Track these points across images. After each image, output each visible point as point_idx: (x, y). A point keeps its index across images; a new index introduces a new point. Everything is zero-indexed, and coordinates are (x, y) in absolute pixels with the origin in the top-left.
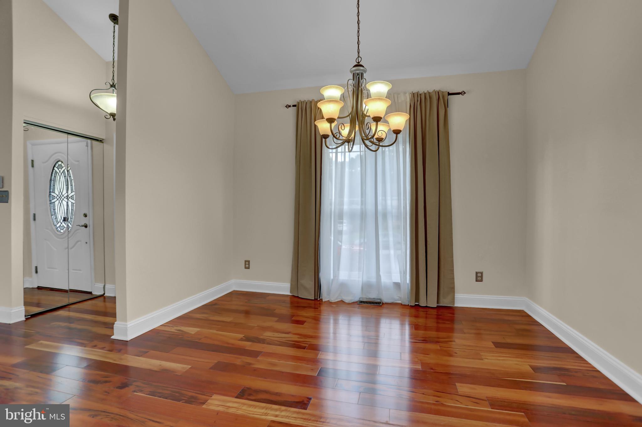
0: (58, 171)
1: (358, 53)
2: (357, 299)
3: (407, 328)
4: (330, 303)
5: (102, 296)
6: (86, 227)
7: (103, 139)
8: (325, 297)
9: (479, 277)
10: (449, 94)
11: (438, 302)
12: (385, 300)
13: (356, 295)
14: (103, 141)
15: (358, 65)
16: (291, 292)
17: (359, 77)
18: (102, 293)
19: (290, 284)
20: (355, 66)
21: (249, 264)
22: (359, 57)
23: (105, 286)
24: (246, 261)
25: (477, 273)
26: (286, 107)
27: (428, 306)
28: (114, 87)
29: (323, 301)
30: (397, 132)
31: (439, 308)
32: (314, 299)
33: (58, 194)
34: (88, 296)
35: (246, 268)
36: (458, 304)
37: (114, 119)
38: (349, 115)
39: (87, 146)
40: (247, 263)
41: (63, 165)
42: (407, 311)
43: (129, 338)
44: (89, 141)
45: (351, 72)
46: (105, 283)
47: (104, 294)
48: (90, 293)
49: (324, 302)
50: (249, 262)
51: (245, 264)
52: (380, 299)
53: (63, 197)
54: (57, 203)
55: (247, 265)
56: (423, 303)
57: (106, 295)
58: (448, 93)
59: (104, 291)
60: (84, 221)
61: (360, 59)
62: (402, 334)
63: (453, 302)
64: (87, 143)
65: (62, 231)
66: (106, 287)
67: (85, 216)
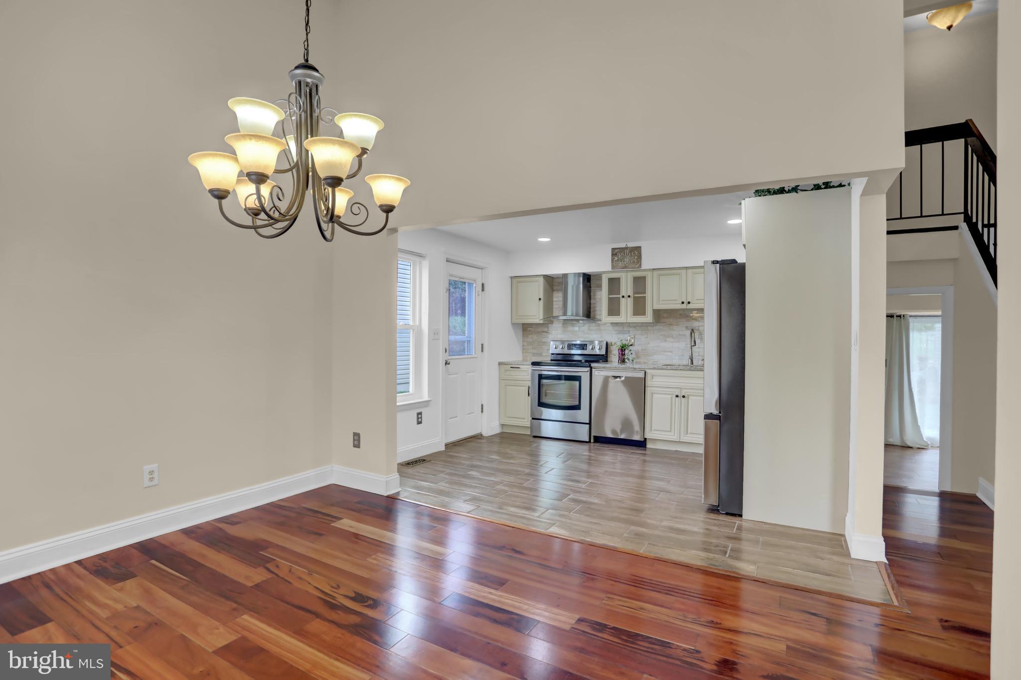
15: (307, 66)
17: (311, 91)
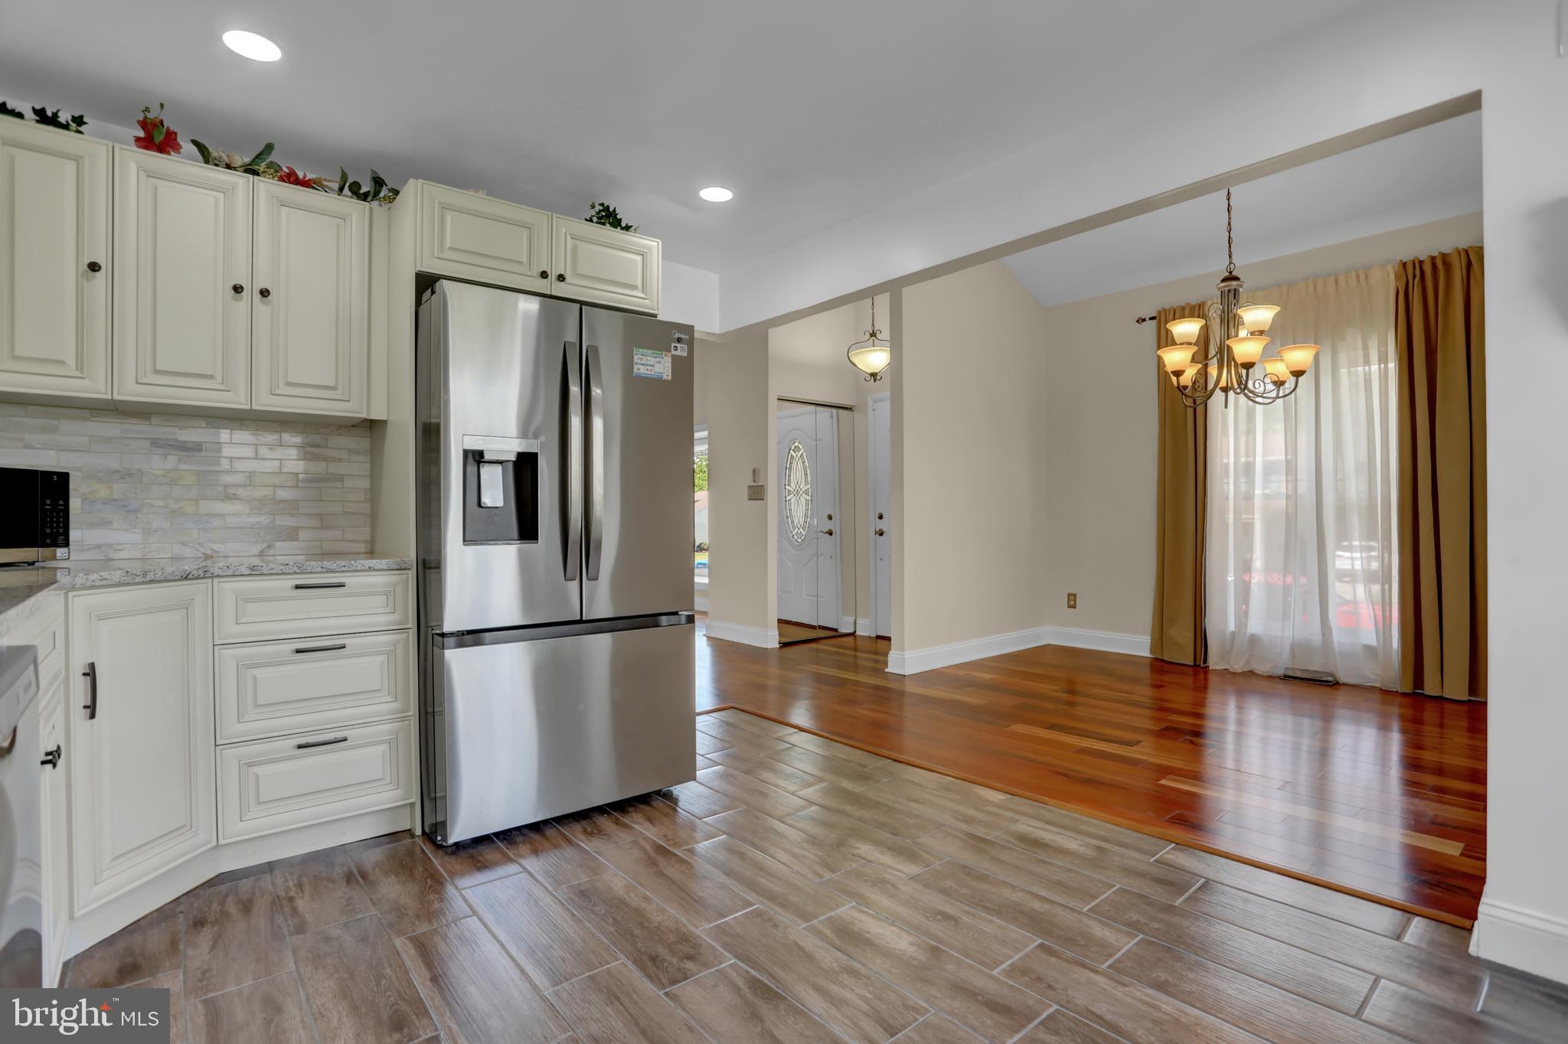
0: (795, 456)
2: (1280, 672)
4: (1227, 674)
5: (853, 634)
6: (831, 534)
7: (853, 406)
8: (1215, 662)
12: (1342, 679)
13: (1281, 663)
14: (854, 409)
15: (1231, 278)
16: (1151, 653)
18: (852, 631)
19: (1150, 638)
21: (1075, 601)
22: (1230, 263)
23: (855, 621)
24: (1069, 595)
26: (1137, 321)
27: (1445, 696)
28: (875, 336)
29: (1210, 668)
30: (1298, 374)
32: (1192, 664)
33: (794, 488)
34: (833, 633)
35: (1069, 606)
37: (875, 381)
38: (1216, 355)
39: (832, 417)
40: (1072, 598)
41: (801, 447)
43: (907, 673)
44: (834, 411)
45: (1219, 289)
46: (856, 617)
47: (855, 632)
48: (836, 630)
49: (1212, 670)
50: (1075, 595)
51: (1069, 600)
52: (1331, 675)
53: (801, 492)
54: (793, 501)
55: (1072, 601)
56: (1431, 688)
57: (858, 633)
59: (855, 627)
60: (828, 525)
61: (1232, 266)
64: (832, 413)
65: (799, 540)
66: (857, 622)
67: (830, 518)
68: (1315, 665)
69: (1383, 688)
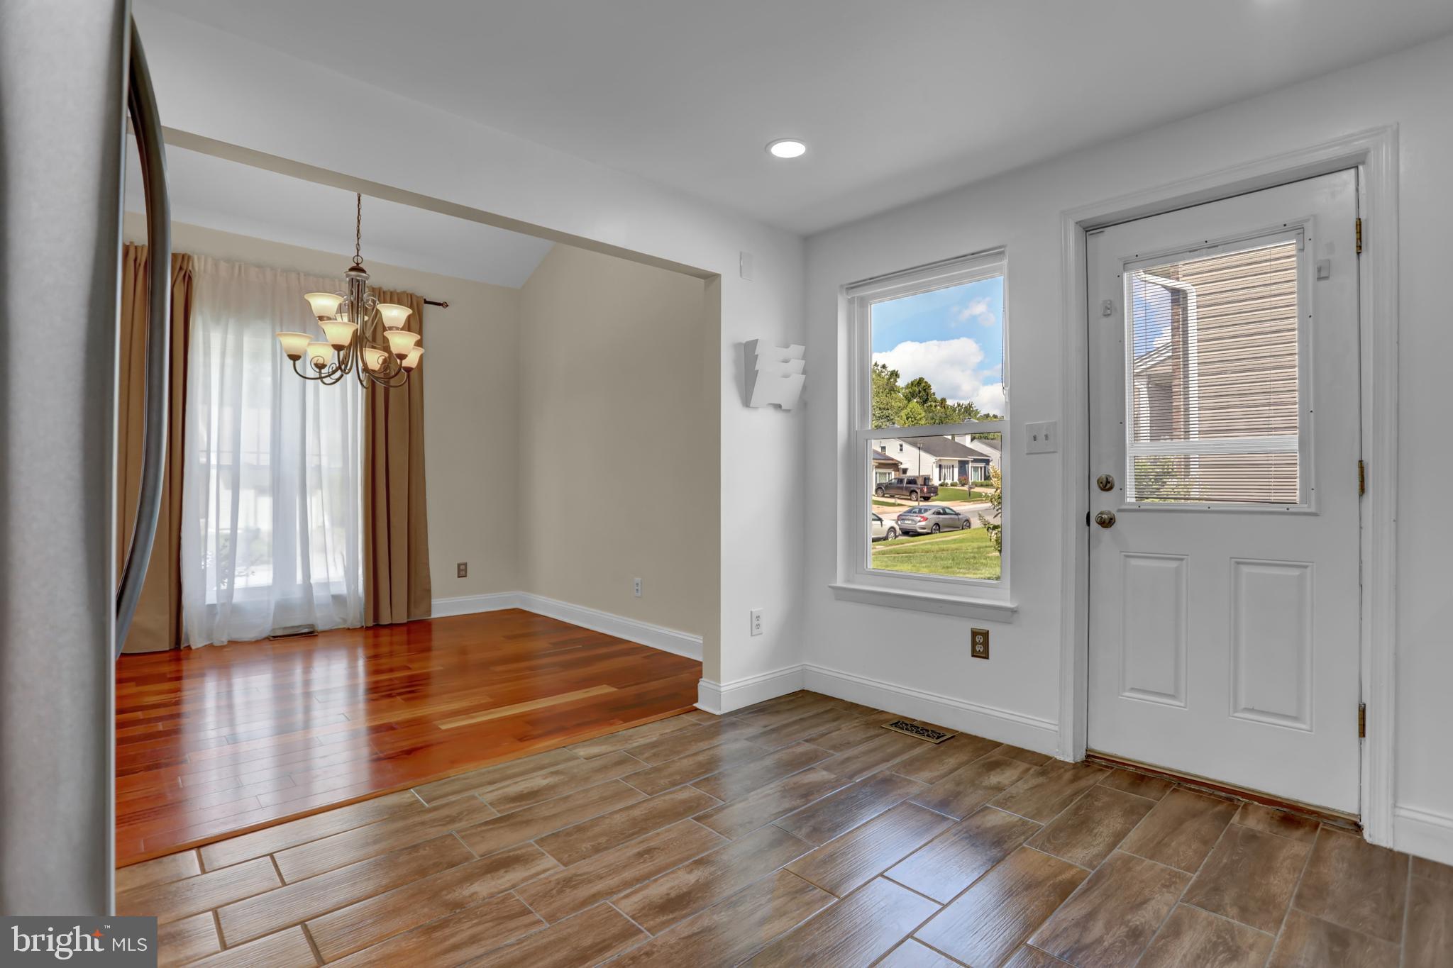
1: (358, 250)
2: (265, 634)
3: (361, 664)
9: (462, 571)
10: (426, 302)
11: (409, 616)
12: (321, 626)
13: (265, 626)
15: (357, 268)
20: (352, 269)
22: (358, 255)
25: (459, 565)
27: (393, 622)
29: (193, 647)
31: (409, 623)
32: (168, 649)
36: (435, 614)
42: (359, 639)
52: (312, 626)
56: (385, 620)
58: (425, 300)
62: (353, 675)
63: (429, 612)
68: (297, 620)
69: (351, 628)
